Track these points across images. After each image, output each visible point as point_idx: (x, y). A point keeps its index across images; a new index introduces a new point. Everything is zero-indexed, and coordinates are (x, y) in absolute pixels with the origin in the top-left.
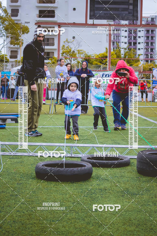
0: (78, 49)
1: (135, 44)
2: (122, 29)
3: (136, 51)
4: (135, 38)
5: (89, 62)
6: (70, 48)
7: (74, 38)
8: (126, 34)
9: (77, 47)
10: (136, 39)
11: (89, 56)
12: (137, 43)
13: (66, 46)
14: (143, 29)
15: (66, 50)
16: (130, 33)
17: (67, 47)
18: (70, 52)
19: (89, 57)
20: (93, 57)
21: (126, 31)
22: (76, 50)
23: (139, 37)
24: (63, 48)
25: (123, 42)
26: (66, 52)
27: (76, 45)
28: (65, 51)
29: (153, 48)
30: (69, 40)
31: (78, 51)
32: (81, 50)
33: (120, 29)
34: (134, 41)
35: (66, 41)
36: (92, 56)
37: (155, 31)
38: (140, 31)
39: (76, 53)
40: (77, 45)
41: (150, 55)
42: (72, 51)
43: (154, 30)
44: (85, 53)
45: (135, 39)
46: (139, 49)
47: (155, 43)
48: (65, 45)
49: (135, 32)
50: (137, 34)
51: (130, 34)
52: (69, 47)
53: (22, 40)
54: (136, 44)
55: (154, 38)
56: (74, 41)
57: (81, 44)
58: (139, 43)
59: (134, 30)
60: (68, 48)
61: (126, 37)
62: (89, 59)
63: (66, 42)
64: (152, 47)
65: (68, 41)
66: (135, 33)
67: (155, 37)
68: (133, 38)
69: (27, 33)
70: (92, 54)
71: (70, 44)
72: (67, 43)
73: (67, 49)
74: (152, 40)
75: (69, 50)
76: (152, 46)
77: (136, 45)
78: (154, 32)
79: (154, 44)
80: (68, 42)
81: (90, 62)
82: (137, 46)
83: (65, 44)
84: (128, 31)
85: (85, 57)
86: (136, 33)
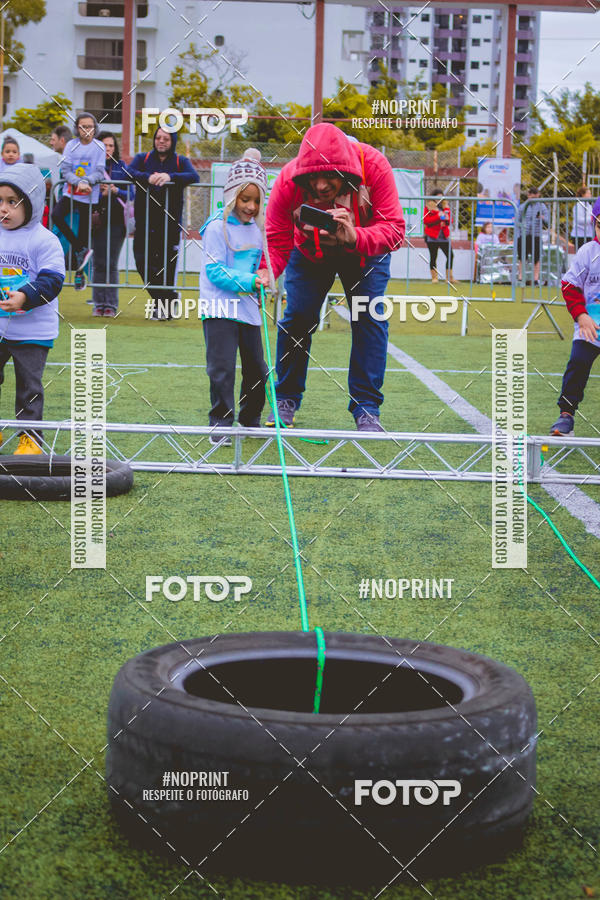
0: (232, 84)
1: (459, 67)
2: (412, 10)
3: (461, 94)
4: (459, 44)
5: (274, 132)
6: (203, 80)
7: (219, 40)
8: (427, 30)
9: (230, 75)
10: (463, 48)
11: (274, 109)
12: (468, 65)
13: (188, 72)
14: (490, 12)
15: (188, 87)
16: (441, 27)
17: (192, 77)
18: (201, 95)
19: (273, 115)
20: (290, 114)
21: (425, 18)
22: (226, 88)
23: (476, 42)
24: (178, 78)
25: (413, 61)
26: (187, 94)
27: (224, 67)
28: (182, 89)
29: (527, 84)
30: (198, 48)
31: (235, 90)
32: (244, 89)
33: (405, 10)
34: (457, 56)
35: (189, 53)
36: (287, 109)
37: (534, 19)
38: (477, 20)
39: (226, 98)
40: (228, 70)
41: (516, 109)
42: (210, 91)
43: (530, 15)
44: (258, 99)
45: (460, 51)
46: (474, 88)
47: (534, 65)
48: (184, 66)
49: (461, 24)
50: (466, 30)
51: (442, 31)
52: (200, 76)
53: (20, 46)
54: (463, 68)
55: (530, 47)
56: (217, 52)
57: (243, 64)
58: (475, 65)
59: (456, 16)
60: (195, 79)
61: (425, 41)
62: (273, 121)
63: (187, 56)
64: (523, 81)
65: (197, 54)
66: (461, 28)
67: (533, 42)
68: (453, 44)
69: (37, 20)
70: (283, 103)
71: (202, 64)
72: (191, 62)
73: (191, 84)
74: (523, 55)
75: (198, 88)
76: (522, 78)
77: (462, 71)
78: (531, 24)
79: (529, 71)
80: (196, 57)
81: (278, 132)
82: (465, 75)
83: (185, 64)
84: (432, 18)
85: (260, 114)
86: (464, 26)
